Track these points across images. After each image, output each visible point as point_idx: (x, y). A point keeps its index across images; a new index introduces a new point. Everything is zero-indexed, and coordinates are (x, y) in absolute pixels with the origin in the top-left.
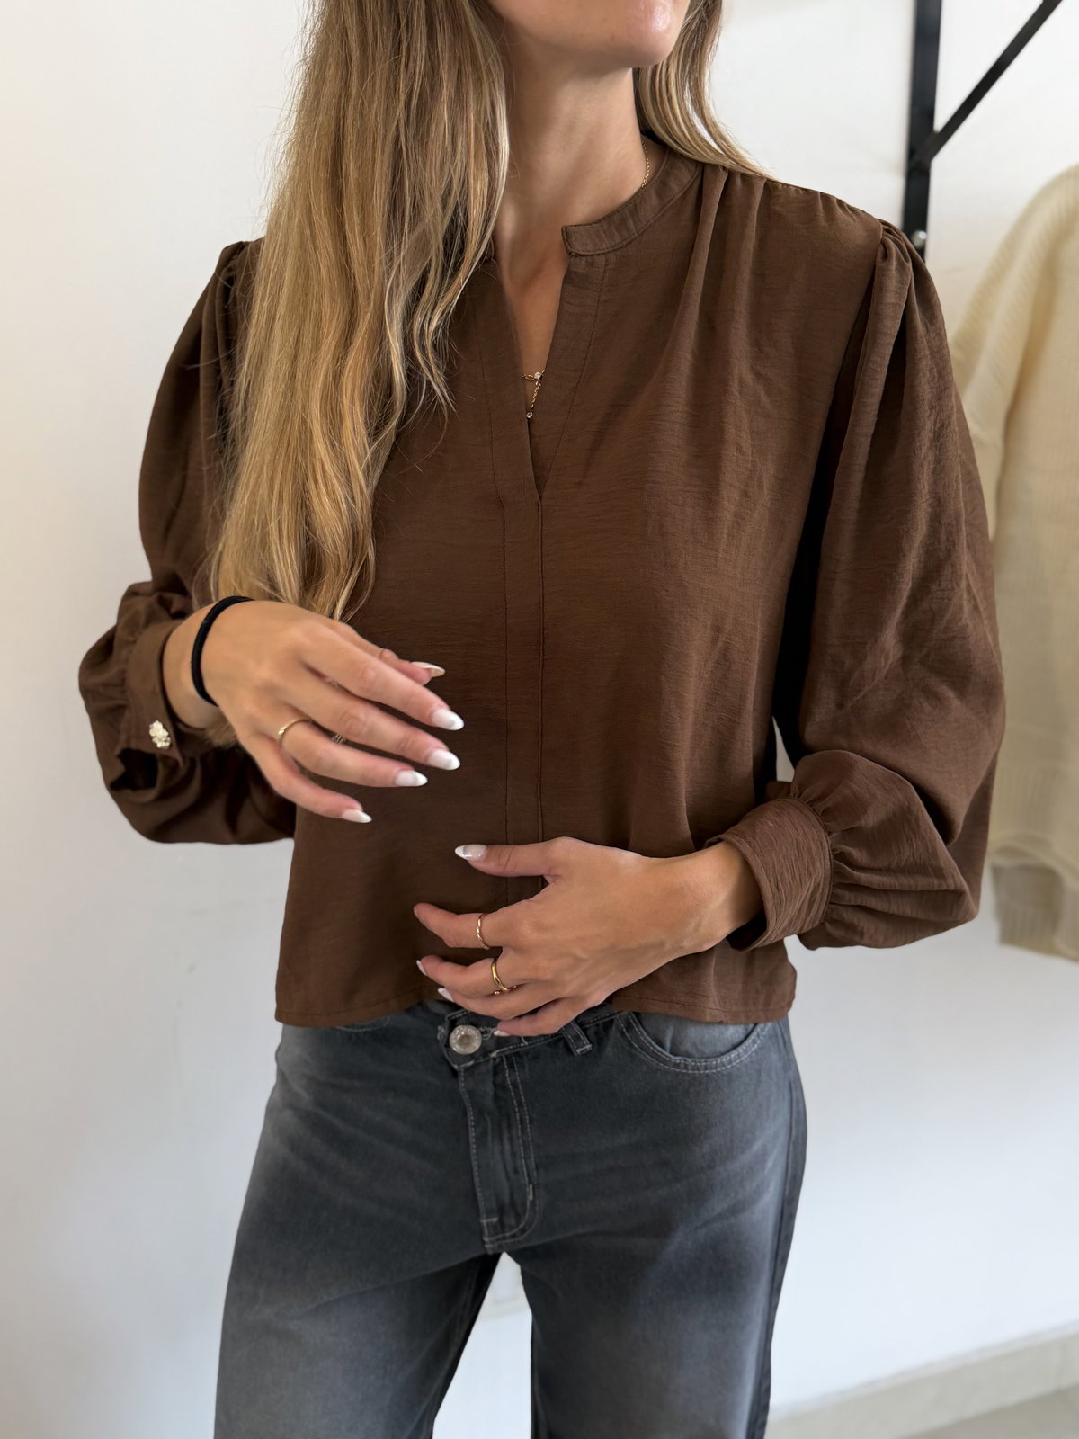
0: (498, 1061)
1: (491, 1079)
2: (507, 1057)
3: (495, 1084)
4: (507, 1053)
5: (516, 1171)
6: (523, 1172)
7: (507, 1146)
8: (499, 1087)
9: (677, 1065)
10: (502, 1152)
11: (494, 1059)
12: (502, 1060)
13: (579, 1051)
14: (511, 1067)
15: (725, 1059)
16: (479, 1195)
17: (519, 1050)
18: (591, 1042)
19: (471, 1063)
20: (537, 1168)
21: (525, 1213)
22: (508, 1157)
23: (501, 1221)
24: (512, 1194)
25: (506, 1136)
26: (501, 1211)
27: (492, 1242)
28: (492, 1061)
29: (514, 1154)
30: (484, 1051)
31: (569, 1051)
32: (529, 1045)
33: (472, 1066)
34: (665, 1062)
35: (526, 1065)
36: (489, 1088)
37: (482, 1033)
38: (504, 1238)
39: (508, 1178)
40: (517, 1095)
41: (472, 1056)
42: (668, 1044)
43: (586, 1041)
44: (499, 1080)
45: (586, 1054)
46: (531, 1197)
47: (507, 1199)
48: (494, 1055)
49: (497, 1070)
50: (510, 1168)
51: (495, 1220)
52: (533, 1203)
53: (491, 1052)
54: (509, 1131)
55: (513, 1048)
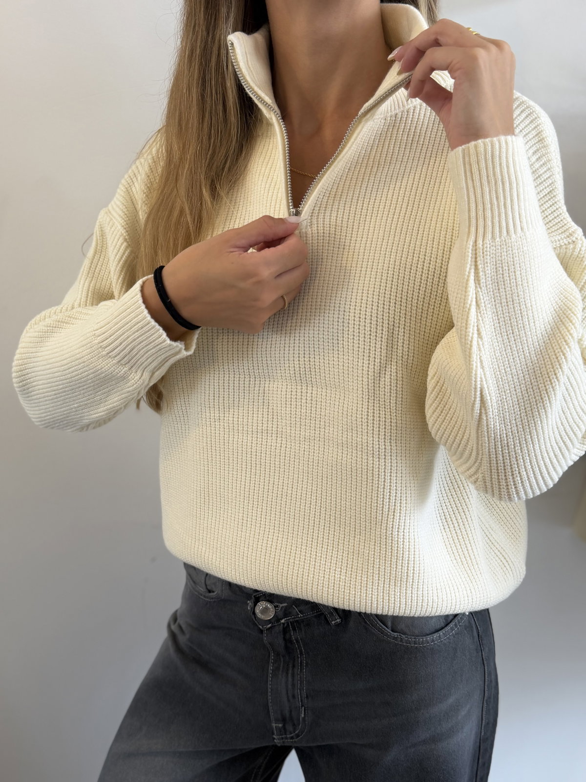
0: (286, 625)
1: (282, 636)
2: (291, 622)
3: (284, 639)
4: (291, 620)
5: (294, 696)
6: (298, 698)
7: (290, 679)
8: (288, 642)
9: (394, 638)
10: (287, 682)
11: (284, 624)
12: (288, 624)
13: (333, 622)
14: (294, 629)
15: (429, 638)
16: (270, 708)
17: (297, 619)
18: (340, 618)
19: (270, 625)
20: (307, 697)
21: (299, 724)
22: (290, 687)
23: (284, 726)
24: (291, 711)
25: (290, 671)
26: (284, 720)
27: (278, 739)
28: (282, 625)
29: (293, 685)
30: (277, 619)
31: (328, 623)
32: (303, 616)
33: (270, 628)
34: (388, 636)
35: (303, 629)
36: (280, 641)
37: (275, 607)
38: (286, 738)
39: (289, 701)
40: (299, 647)
41: (270, 621)
42: (389, 624)
43: (337, 617)
44: (288, 636)
45: (337, 625)
46: (303, 716)
47: (288, 715)
48: (283, 621)
49: (285, 630)
50: (290, 695)
51: (280, 725)
52: (304, 718)
53: (282, 619)
54: (293, 669)
55: (294, 618)
